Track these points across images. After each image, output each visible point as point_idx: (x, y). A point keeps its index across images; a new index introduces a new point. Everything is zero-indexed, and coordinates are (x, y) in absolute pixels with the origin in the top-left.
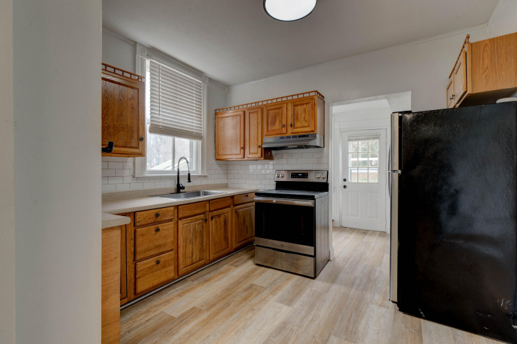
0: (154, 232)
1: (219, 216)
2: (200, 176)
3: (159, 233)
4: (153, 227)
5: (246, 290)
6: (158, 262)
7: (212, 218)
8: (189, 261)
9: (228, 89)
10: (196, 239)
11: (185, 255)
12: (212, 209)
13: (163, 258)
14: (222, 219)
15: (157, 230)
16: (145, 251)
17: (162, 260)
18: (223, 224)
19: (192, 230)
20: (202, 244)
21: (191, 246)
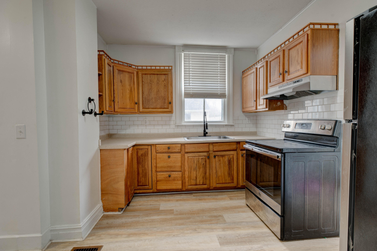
0: (167, 158)
1: (223, 156)
2: (226, 125)
3: (170, 159)
4: (166, 155)
5: (212, 216)
6: (170, 176)
7: (215, 157)
8: (193, 182)
9: (257, 51)
10: (199, 168)
11: (190, 177)
12: (215, 150)
13: (174, 175)
14: (226, 159)
15: (169, 157)
16: (162, 167)
17: (172, 176)
18: (227, 163)
19: (196, 162)
20: (206, 173)
21: (195, 173)
